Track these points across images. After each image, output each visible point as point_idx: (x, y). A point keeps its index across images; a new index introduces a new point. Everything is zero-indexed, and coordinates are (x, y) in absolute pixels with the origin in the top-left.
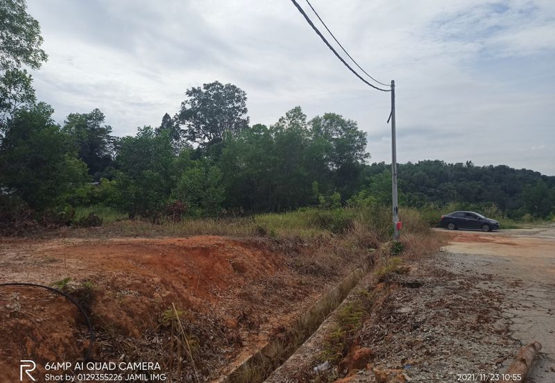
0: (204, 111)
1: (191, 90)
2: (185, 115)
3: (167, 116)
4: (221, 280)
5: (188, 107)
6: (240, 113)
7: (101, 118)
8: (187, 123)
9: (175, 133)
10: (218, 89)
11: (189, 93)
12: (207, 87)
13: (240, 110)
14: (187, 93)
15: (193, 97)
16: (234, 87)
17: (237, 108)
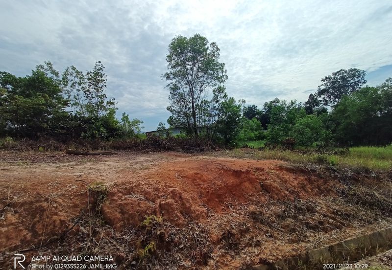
0: (333, 88)
1: (324, 78)
2: (321, 92)
3: (311, 95)
4: (243, 196)
5: (323, 88)
6: (360, 84)
7: (278, 101)
8: (323, 96)
9: (316, 103)
10: (343, 73)
11: (323, 80)
12: (335, 74)
13: (360, 83)
14: (322, 80)
15: (326, 82)
16: (355, 69)
17: (358, 81)
